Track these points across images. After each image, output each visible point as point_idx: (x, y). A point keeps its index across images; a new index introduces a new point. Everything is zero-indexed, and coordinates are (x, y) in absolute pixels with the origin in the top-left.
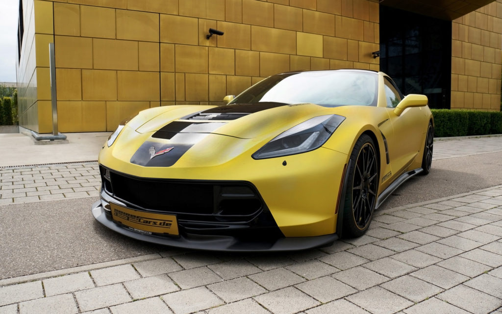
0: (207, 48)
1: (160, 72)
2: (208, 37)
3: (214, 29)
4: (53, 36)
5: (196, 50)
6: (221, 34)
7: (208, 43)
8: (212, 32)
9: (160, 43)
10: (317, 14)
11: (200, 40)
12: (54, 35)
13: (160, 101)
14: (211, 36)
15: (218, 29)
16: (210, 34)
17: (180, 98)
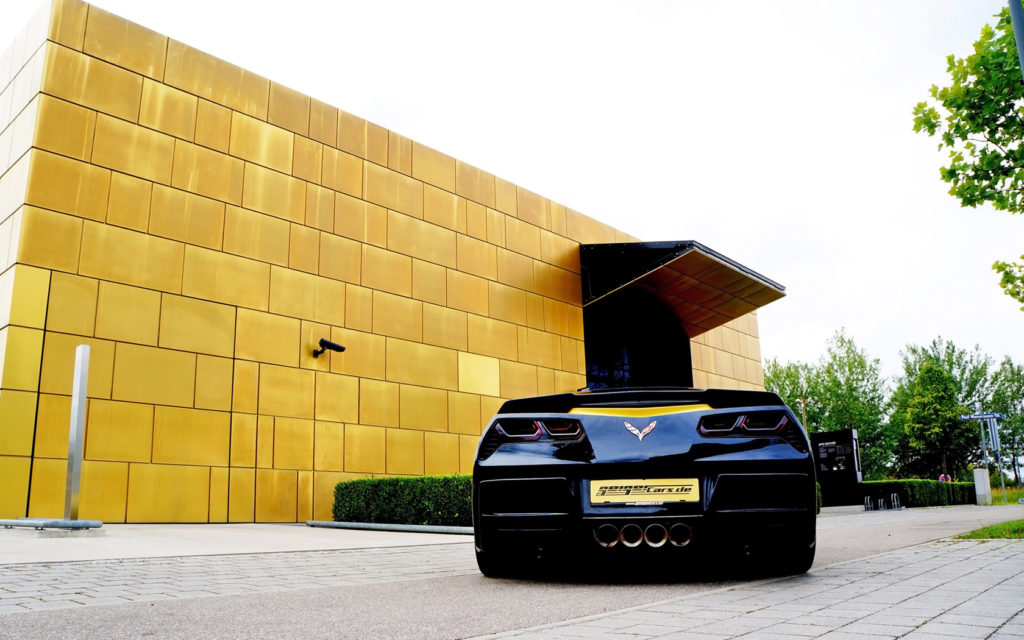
0: (313, 373)
1: (231, 412)
2: (316, 354)
3: (327, 339)
4: (42, 332)
5: (295, 374)
6: (340, 349)
7: (314, 364)
8: (325, 344)
9: (234, 359)
10: (490, 322)
11: (302, 360)
12: (45, 330)
13: (229, 467)
14: (322, 352)
15: (334, 341)
16: (320, 349)
17: (264, 462)
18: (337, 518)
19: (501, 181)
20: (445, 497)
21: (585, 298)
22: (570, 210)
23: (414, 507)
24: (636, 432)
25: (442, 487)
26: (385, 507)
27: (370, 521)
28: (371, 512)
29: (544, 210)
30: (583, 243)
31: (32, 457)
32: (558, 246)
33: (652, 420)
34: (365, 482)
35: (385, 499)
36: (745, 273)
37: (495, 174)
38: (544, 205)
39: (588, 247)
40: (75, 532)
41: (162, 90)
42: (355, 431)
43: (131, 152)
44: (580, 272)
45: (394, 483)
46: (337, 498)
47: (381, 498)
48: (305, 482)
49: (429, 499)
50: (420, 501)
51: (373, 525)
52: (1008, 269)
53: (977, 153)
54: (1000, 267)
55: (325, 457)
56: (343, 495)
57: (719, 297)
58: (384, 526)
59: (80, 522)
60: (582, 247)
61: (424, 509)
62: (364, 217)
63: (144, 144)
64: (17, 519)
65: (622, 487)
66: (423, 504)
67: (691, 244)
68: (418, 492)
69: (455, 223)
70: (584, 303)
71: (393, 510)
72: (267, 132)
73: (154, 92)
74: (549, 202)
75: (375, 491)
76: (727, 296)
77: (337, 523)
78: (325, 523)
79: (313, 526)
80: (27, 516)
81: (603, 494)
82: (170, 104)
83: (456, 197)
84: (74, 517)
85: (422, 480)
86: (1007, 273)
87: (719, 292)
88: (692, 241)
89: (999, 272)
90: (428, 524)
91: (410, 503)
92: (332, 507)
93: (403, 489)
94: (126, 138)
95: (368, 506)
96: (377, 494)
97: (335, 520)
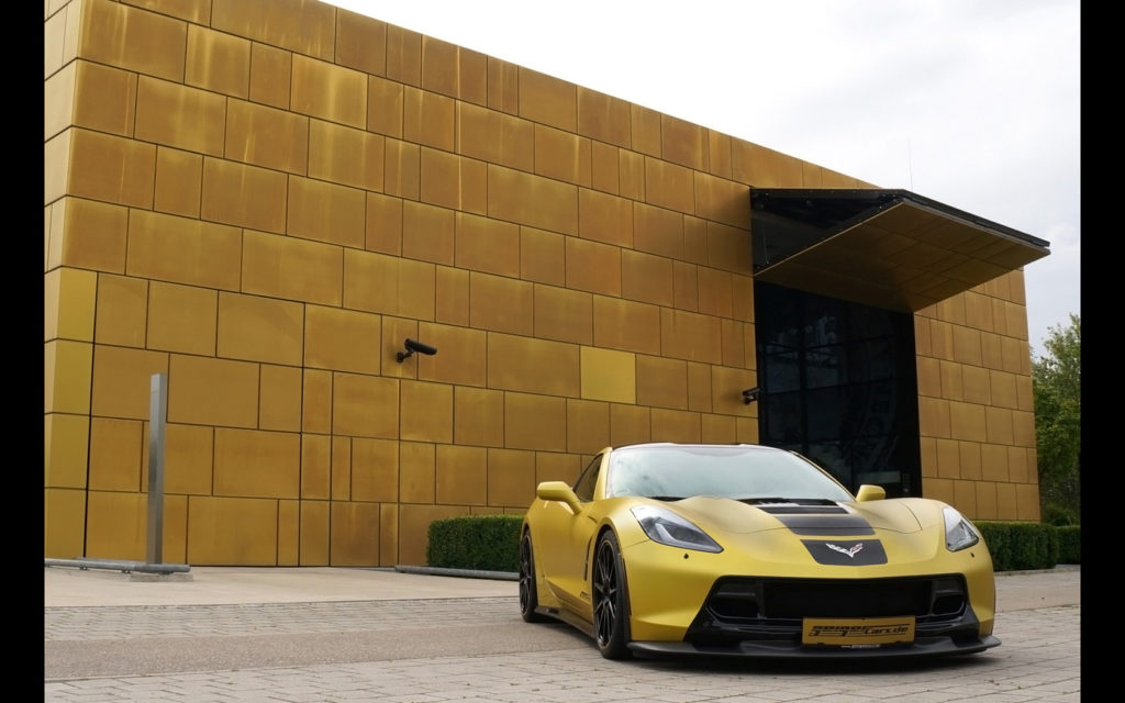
0: (398, 381)
1: (301, 433)
2: (400, 358)
3: (413, 339)
4: (91, 345)
5: (375, 384)
6: (430, 351)
7: (399, 371)
8: (413, 346)
9: (303, 368)
10: (623, 304)
11: (384, 364)
12: (94, 343)
13: (300, 499)
14: (408, 355)
15: (422, 341)
16: (405, 352)
17: (340, 493)
18: (432, 563)
21: (757, 263)
22: (736, 139)
26: (489, 551)
27: (470, 567)
28: (473, 557)
29: (699, 143)
30: (756, 187)
31: (87, 489)
32: (714, 191)
34: (464, 521)
35: (489, 542)
38: (700, 136)
39: (762, 192)
40: (166, 576)
41: (210, 35)
42: (450, 452)
43: (178, 119)
44: (750, 227)
46: (431, 539)
47: (485, 541)
48: (389, 516)
51: (475, 572)
55: (413, 486)
56: (439, 536)
58: (488, 573)
59: (164, 565)
60: (753, 191)
62: (457, 176)
63: (192, 108)
64: (74, 559)
67: (902, 194)
69: (576, 174)
70: (755, 271)
71: (498, 555)
72: (336, 75)
73: (200, 39)
74: (706, 130)
75: (478, 532)
77: (431, 569)
78: (418, 568)
79: (403, 572)
80: (84, 556)
82: (220, 53)
83: (577, 138)
84: (159, 560)
88: (903, 191)
92: (426, 550)
93: (511, 531)
94: (171, 103)
95: (469, 551)
96: (480, 536)
97: (430, 566)
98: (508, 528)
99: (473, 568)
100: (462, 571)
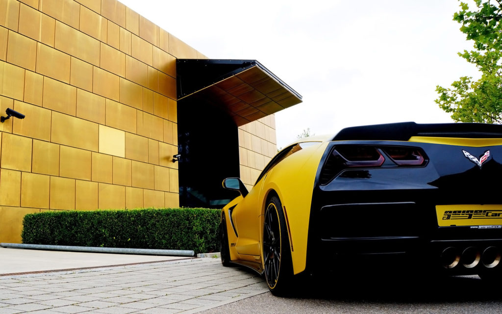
0: (1, 133)
2: (3, 120)
3: (11, 108)
6: (21, 117)
7: (2, 127)
8: (10, 112)
14: (8, 118)
15: (16, 110)
16: (6, 115)
18: (25, 241)
19: (130, 10)
20: (119, 226)
21: (179, 95)
22: (171, 35)
23: (92, 233)
24: (475, 160)
25: (116, 218)
26: (66, 233)
27: (53, 244)
28: (55, 237)
29: (155, 33)
30: (179, 58)
32: (163, 59)
33: (486, 149)
34: (50, 214)
35: (67, 227)
36: (282, 85)
37: (126, 5)
38: (155, 30)
42: (28, 177)
44: (176, 78)
45: (74, 215)
46: (25, 226)
47: (64, 227)
49: (105, 227)
50: (97, 229)
51: (58, 247)
52: (445, 92)
53: (481, 5)
54: (440, 90)
55: (8, 196)
56: (31, 223)
57: (262, 100)
58: (68, 247)
60: (177, 60)
61: (101, 235)
62: (39, 23)
65: (464, 212)
66: (100, 231)
67: (253, 62)
68: (95, 222)
69: (100, 34)
70: (178, 98)
71: (73, 235)
74: (159, 28)
75: (59, 221)
76: (268, 100)
77: (26, 245)
78: (16, 245)
79: (5, 247)
81: (448, 218)
83: (101, 17)
85: (98, 213)
86: (444, 94)
87: (264, 97)
88: (255, 60)
89: (439, 92)
90: (104, 246)
91: (88, 231)
92: (21, 233)
93: (82, 219)
95: (52, 233)
96: (60, 223)
97: (24, 243)
98: (80, 217)
99: (55, 244)
100: (48, 246)
